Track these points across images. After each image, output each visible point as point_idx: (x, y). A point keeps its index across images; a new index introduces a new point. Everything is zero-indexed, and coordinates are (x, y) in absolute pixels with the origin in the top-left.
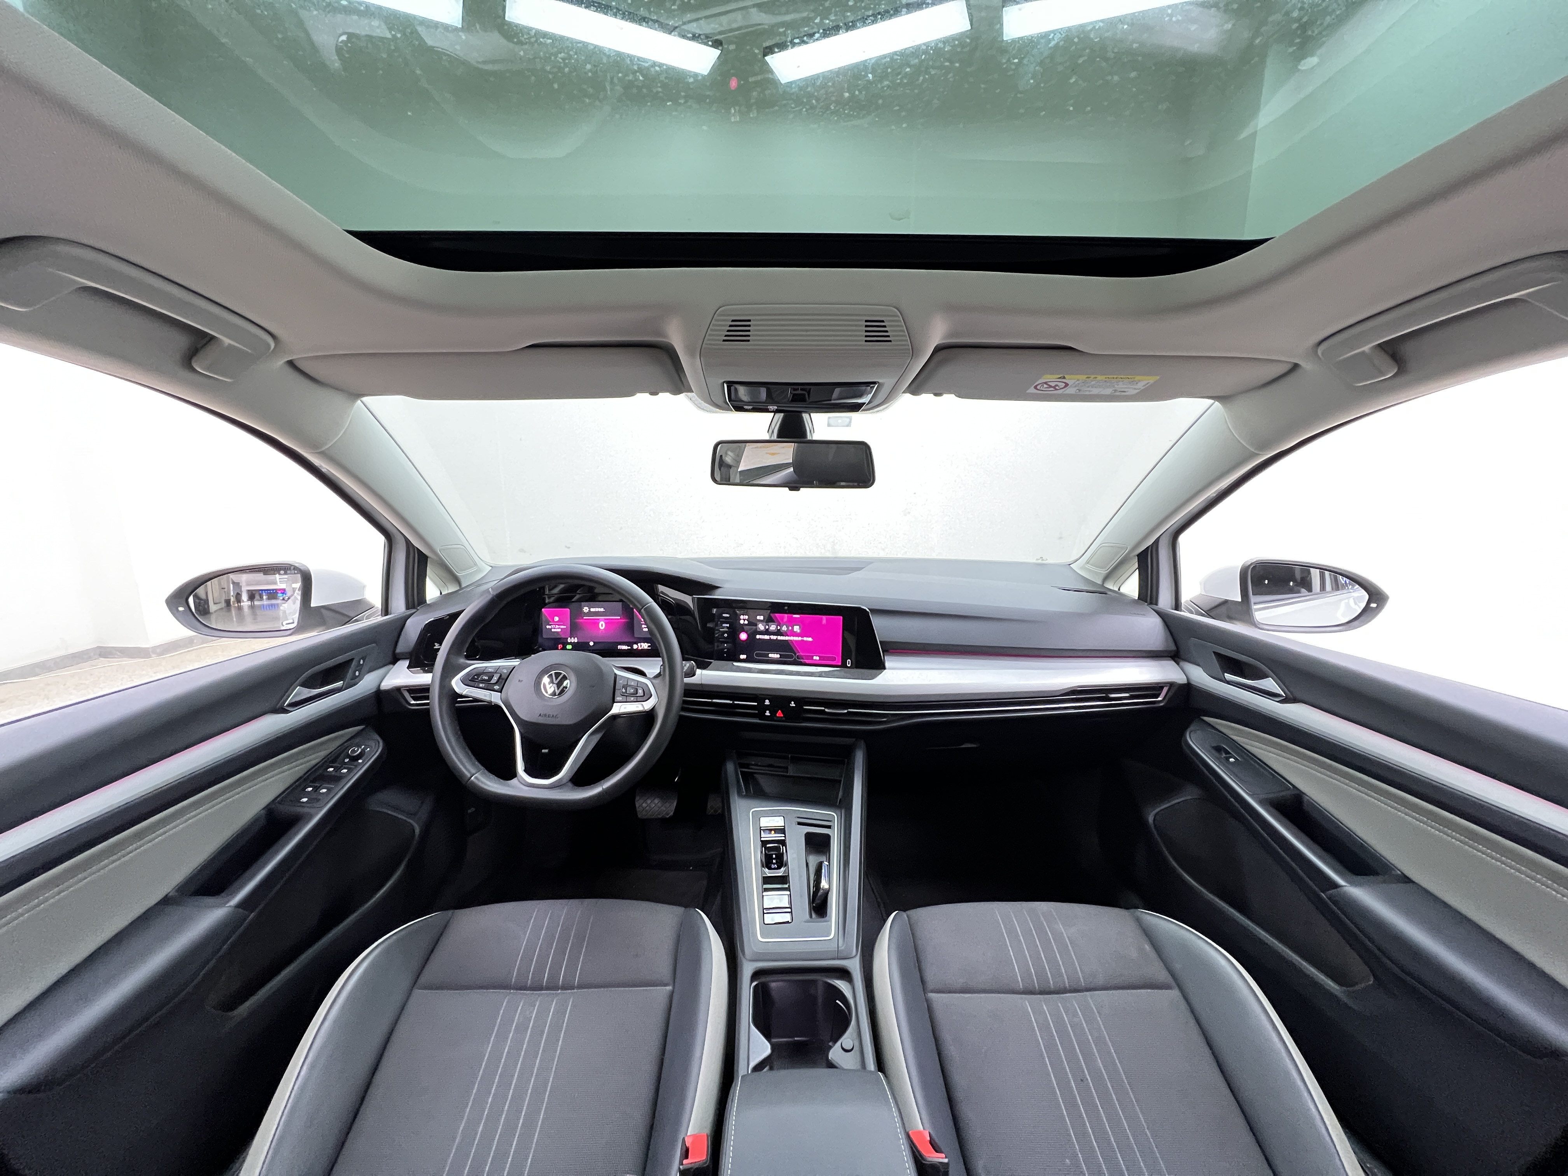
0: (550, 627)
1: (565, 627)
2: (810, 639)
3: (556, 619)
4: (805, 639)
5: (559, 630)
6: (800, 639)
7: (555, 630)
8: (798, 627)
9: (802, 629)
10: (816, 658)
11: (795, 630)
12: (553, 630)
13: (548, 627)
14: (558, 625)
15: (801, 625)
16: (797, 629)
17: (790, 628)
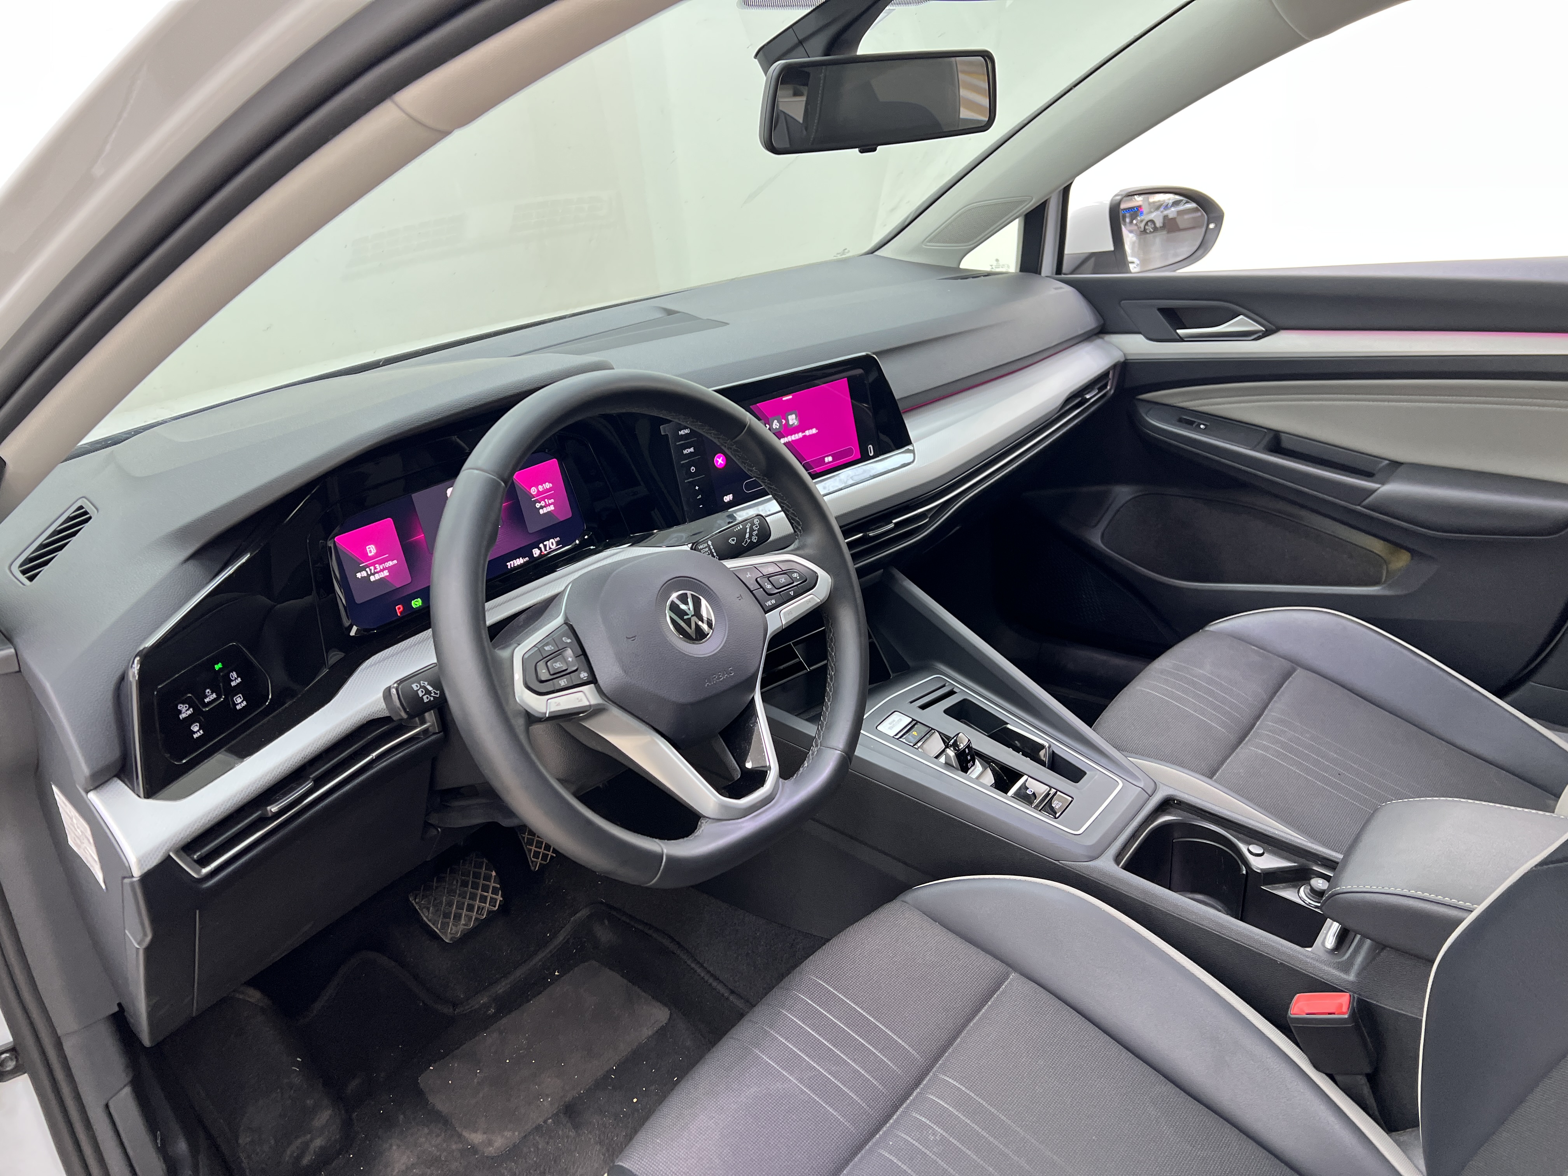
0: (364, 574)
1: (395, 562)
2: (814, 431)
3: (371, 550)
4: (807, 433)
5: (386, 573)
6: (800, 435)
7: (377, 577)
8: (794, 416)
9: (800, 418)
10: (829, 459)
11: (791, 423)
12: (372, 578)
13: (359, 575)
14: (381, 562)
15: (796, 412)
16: (793, 419)
17: (784, 421)
